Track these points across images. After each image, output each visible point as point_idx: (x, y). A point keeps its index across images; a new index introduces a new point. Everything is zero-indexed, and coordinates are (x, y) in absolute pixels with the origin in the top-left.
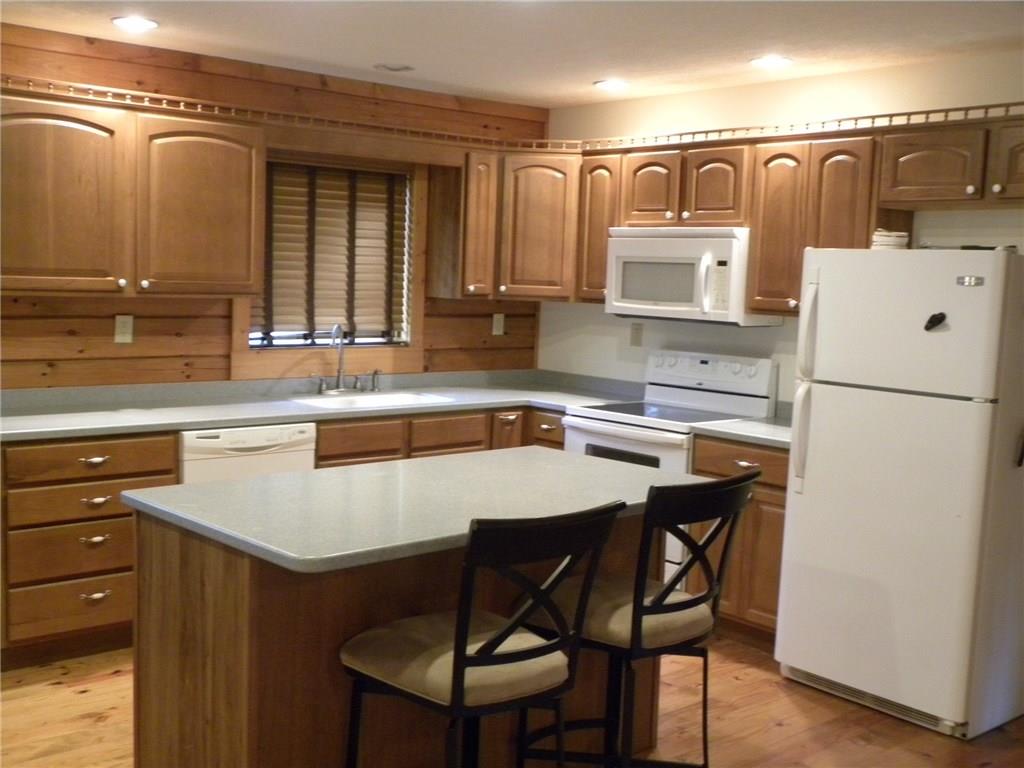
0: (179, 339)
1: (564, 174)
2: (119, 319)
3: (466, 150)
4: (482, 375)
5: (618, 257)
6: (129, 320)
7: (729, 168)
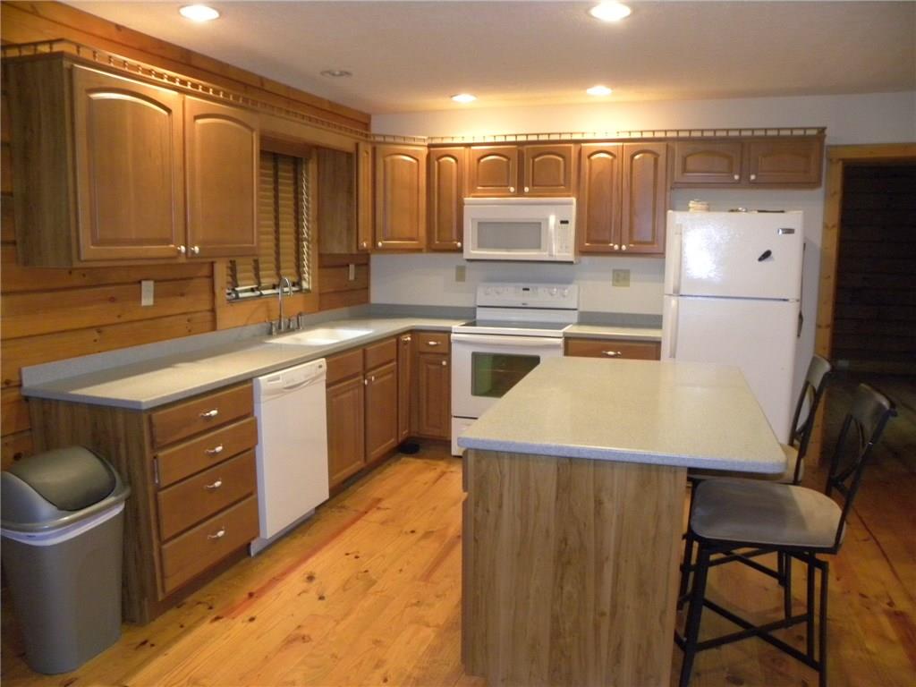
0: (183, 299)
1: (417, 160)
2: (144, 283)
3: (357, 141)
4: (344, 310)
5: (473, 220)
6: (151, 283)
7: (560, 159)
